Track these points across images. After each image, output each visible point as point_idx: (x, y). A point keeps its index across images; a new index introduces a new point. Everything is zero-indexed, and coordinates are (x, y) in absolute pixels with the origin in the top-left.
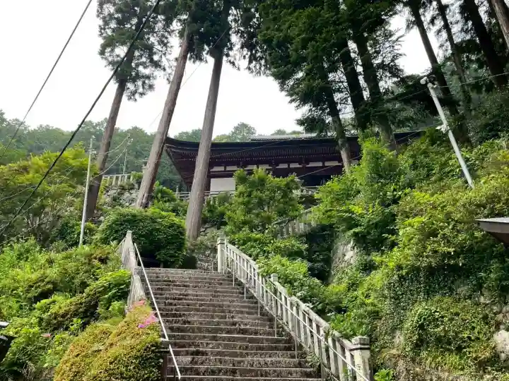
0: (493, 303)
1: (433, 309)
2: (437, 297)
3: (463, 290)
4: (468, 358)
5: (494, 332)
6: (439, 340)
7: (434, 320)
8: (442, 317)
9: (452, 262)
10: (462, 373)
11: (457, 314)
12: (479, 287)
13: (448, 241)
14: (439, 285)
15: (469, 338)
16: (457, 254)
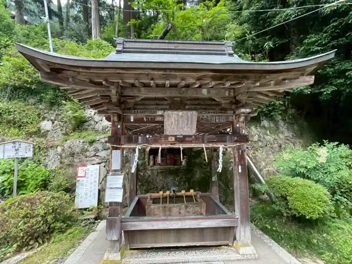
0: (45, 109)
1: (10, 107)
2: (16, 101)
3: (32, 101)
4: (24, 131)
5: (41, 121)
6: (9, 122)
7: (9, 112)
8: (15, 111)
9: (28, 86)
10: (18, 137)
11: (24, 111)
12: (41, 101)
13: (29, 75)
14: (18, 96)
15: (27, 122)
16: (32, 83)
